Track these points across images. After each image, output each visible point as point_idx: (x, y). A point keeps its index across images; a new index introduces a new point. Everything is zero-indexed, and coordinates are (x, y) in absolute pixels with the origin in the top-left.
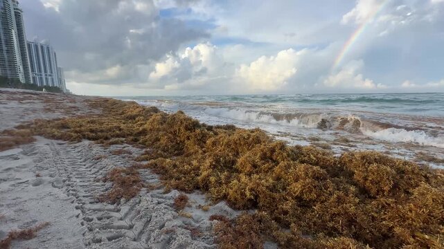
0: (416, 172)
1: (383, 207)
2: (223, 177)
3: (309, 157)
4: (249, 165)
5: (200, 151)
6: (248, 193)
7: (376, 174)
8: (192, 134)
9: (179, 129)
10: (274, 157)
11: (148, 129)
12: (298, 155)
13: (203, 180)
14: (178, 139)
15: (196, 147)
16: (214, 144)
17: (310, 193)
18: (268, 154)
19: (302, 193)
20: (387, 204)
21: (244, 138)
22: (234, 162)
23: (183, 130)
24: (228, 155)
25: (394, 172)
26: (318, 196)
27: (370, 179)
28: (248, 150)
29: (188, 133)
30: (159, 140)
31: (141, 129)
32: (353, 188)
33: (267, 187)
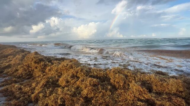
0: (131, 75)
1: (120, 94)
2: (48, 92)
3: (94, 73)
4: (65, 82)
5: (42, 75)
6: (59, 101)
7: (118, 78)
8: (39, 66)
9: (31, 63)
10: (78, 76)
11: (12, 64)
12: (88, 72)
13: (35, 96)
14: (30, 69)
15: (40, 73)
16: (50, 70)
17: (91, 94)
18: (75, 74)
19: (87, 94)
20: (121, 92)
21: (65, 66)
22: (58, 81)
23: (33, 63)
24: (55, 77)
25: (124, 77)
26: (95, 94)
27: (116, 81)
28: (66, 72)
29: (36, 65)
30: (18, 71)
31: (7, 64)
32: (109, 87)
33: (70, 95)
